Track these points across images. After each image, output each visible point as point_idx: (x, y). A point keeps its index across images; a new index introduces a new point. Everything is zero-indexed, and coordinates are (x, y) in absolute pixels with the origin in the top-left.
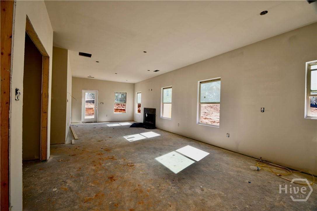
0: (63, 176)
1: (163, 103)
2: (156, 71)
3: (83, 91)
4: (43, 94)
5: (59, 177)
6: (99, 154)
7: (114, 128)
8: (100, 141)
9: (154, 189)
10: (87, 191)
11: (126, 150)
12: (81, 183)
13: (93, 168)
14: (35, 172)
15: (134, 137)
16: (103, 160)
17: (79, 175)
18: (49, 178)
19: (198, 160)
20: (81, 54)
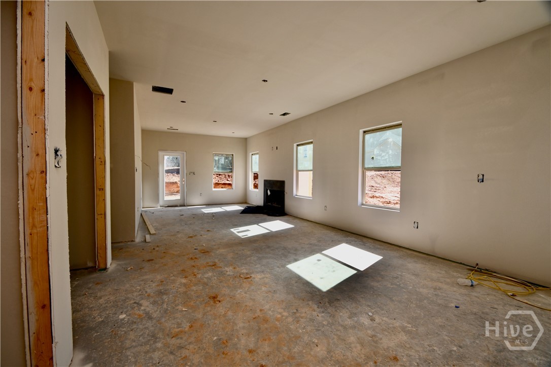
0: (135, 294)
1: (298, 171)
2: (284, 114)
3: (161, 153)
4: (97, 159)
5: (130, 296)
6: (192, 259)
7: (213, 215)
8: (191, 237)
9: (287, 317)
10: (175, 319)
11: (236, 252)
12: (165, 306)
13: (184, 281)
14: (89, 288)
16: (199, 269)
17: (161, 293)
18: (112, 298)
19: (362, 268)
20: (156, 89)
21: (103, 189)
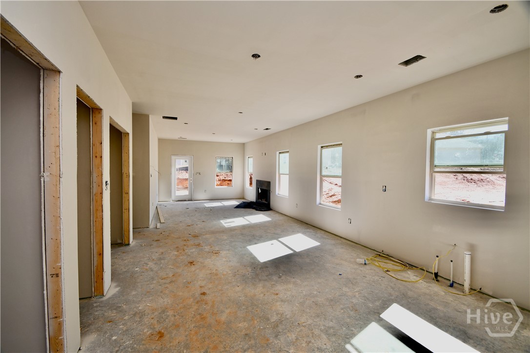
0: (145, 259)
1: (280, 174)
2: (267, 129)
3: (173, 157)
4: (125, 174)
5: (142, 259)
6: (185, 240)
7: (212, 209)
8: (189, 226)
9: (229, 274)
10: (165, 271)
11: (217, 237)
12: (162, 265)
13: (176, 253)
14: (119, 255)
15: (233, 222)
16: (188, 247)
17: (160, 259)
18: (132, 260)
19: (298, 250)
20: (164, 117)
21: (128, 193)
